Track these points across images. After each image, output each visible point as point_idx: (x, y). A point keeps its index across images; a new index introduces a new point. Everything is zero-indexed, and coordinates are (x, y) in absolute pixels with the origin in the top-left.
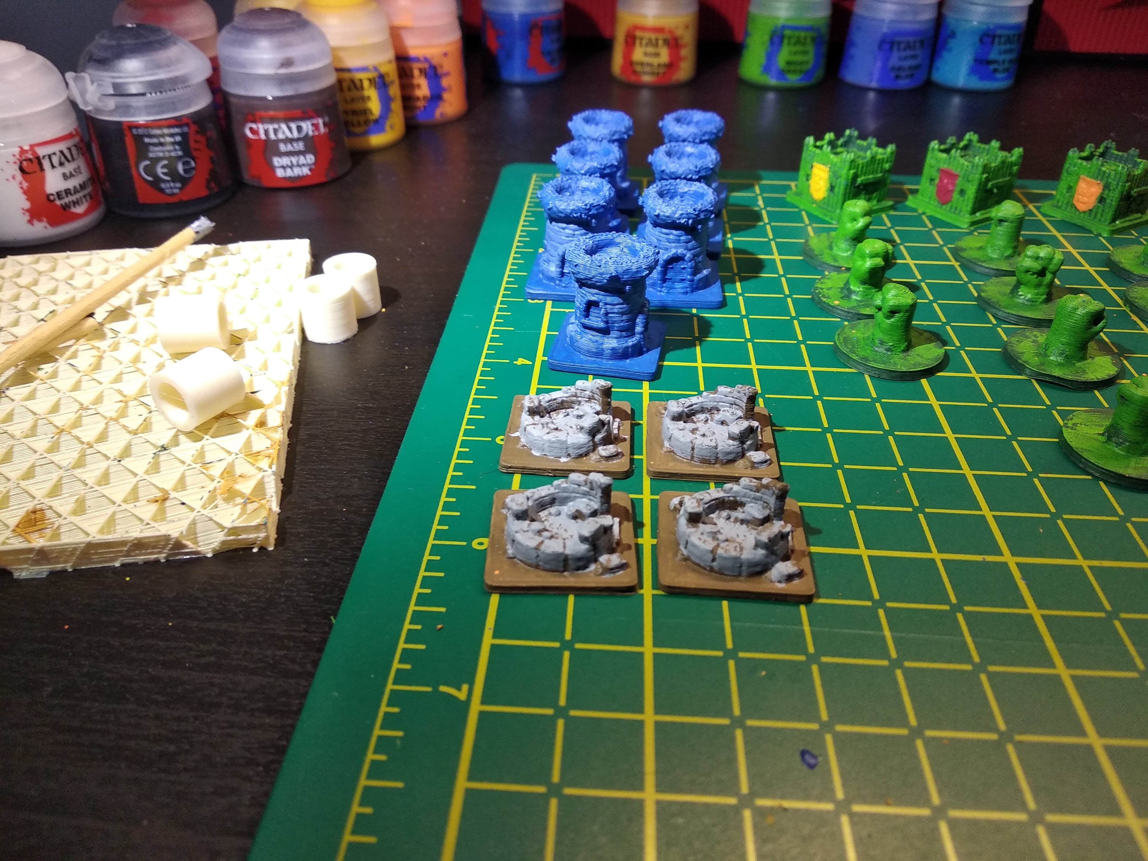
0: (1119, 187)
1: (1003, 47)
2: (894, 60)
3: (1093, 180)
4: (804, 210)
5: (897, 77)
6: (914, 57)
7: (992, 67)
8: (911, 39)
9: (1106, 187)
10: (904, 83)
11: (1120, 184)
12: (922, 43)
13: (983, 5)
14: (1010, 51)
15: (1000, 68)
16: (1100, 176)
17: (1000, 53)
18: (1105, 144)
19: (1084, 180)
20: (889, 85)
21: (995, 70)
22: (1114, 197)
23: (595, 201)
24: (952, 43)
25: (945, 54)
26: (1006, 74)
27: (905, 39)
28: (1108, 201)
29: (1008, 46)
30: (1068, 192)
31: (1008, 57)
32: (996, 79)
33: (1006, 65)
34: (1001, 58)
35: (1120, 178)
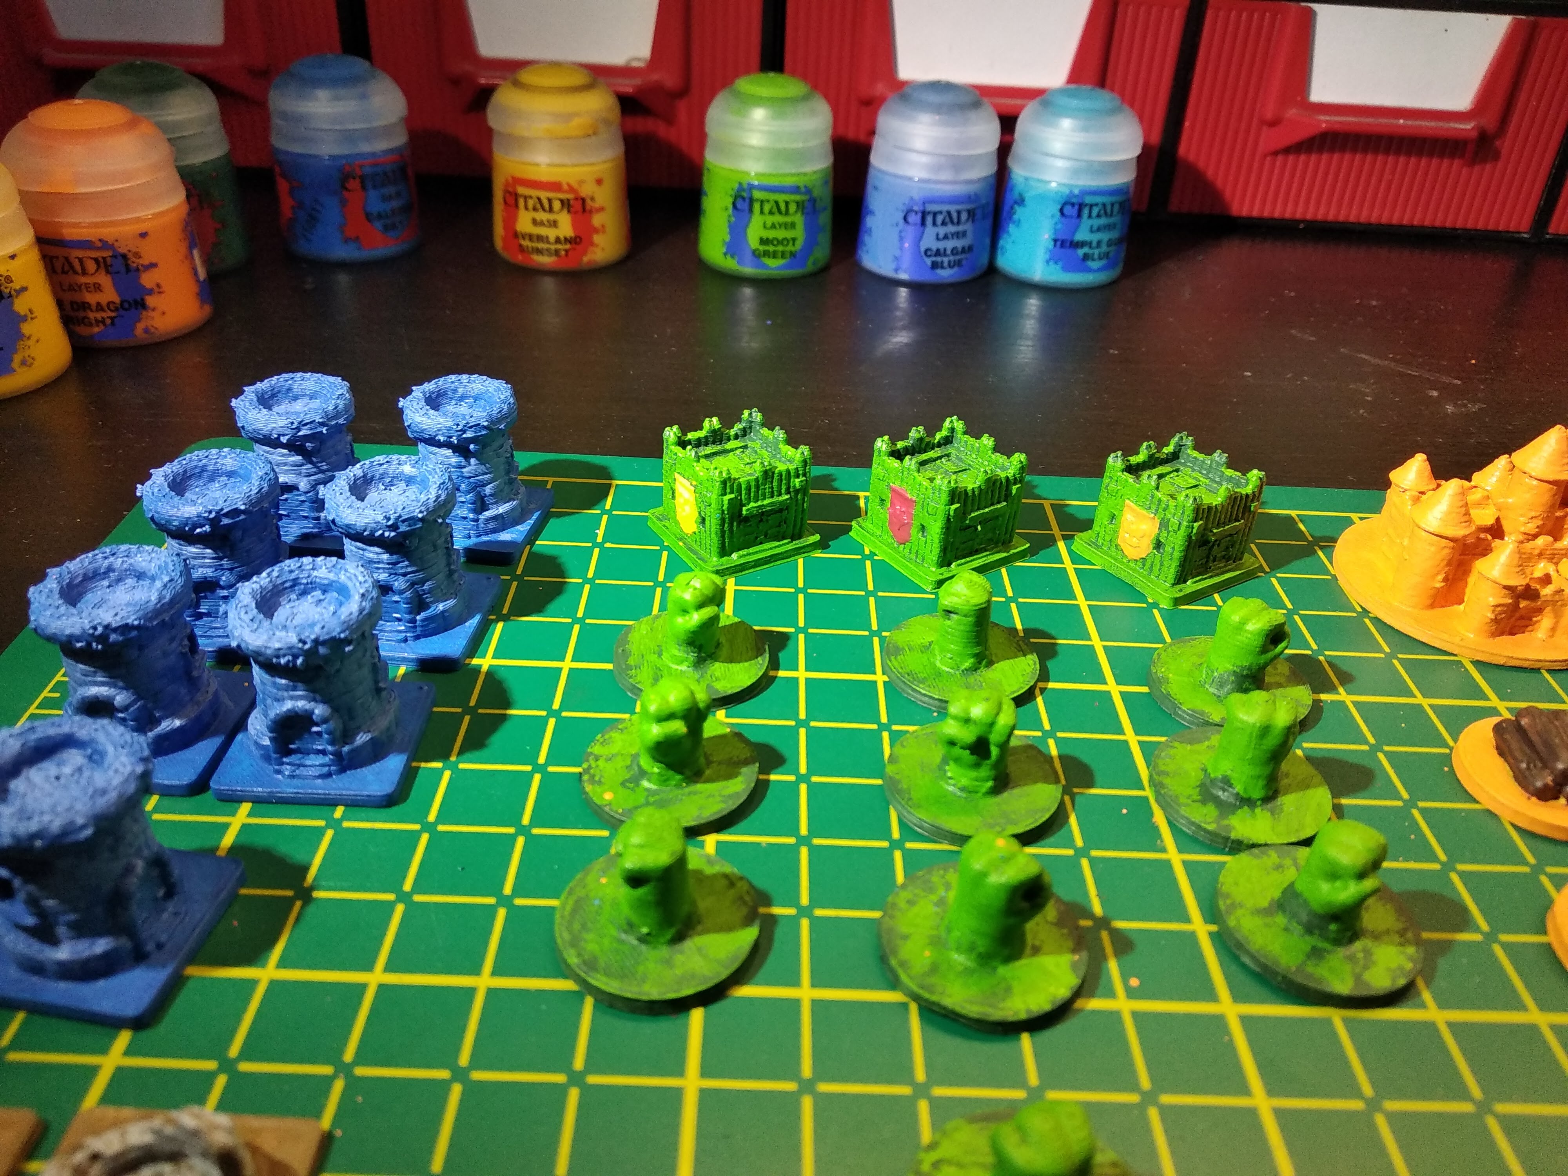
0: (1183, 529)
1: (1097, 222)
2: (929, 241)
3: (1145, 512)
4: (668, 548)
5: (935, 266)
6: (957, 235)
7: (1081, 252)
8: (953, 208)
9: (1164, 524)
10: (946, 274)
11: (1185, 523)
12: (971, 213)
13: (1062, 157)
14: (1108, 227)
15: (1096, 252)
16: (1154, 507)
17: (1092, 231)
18: (1175, 439)
19: (1132, 510)
20: (927, 277)
21: (1086, 257)
22: (1176, 543)
23: (118, 618)
24: (1020, 213)
25: (1012, 228)
26: (1103, 262)
27: (945, 208)
28: (1168, 549)
29: (1103, 221)
30: (1111, 523)
31: (1105, 236)
32: (1089, 270)
33: (1104, 248)
34: (1095, 238)
35: (1183, 513)
